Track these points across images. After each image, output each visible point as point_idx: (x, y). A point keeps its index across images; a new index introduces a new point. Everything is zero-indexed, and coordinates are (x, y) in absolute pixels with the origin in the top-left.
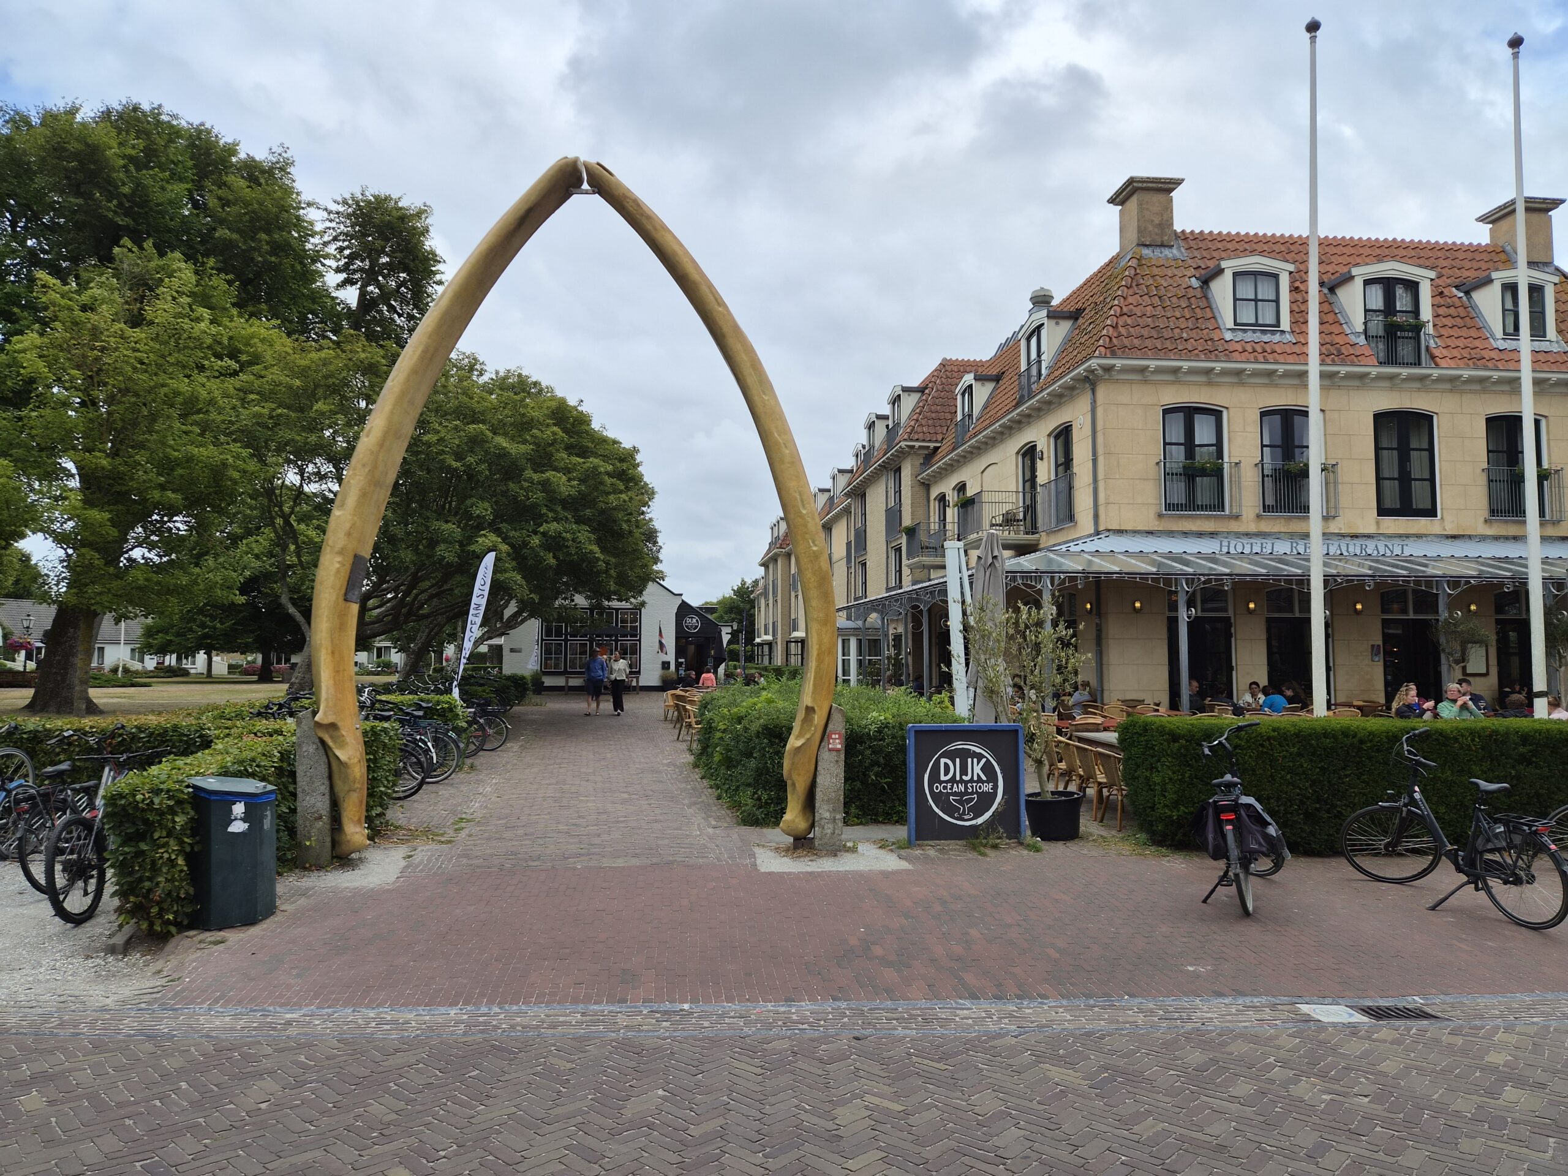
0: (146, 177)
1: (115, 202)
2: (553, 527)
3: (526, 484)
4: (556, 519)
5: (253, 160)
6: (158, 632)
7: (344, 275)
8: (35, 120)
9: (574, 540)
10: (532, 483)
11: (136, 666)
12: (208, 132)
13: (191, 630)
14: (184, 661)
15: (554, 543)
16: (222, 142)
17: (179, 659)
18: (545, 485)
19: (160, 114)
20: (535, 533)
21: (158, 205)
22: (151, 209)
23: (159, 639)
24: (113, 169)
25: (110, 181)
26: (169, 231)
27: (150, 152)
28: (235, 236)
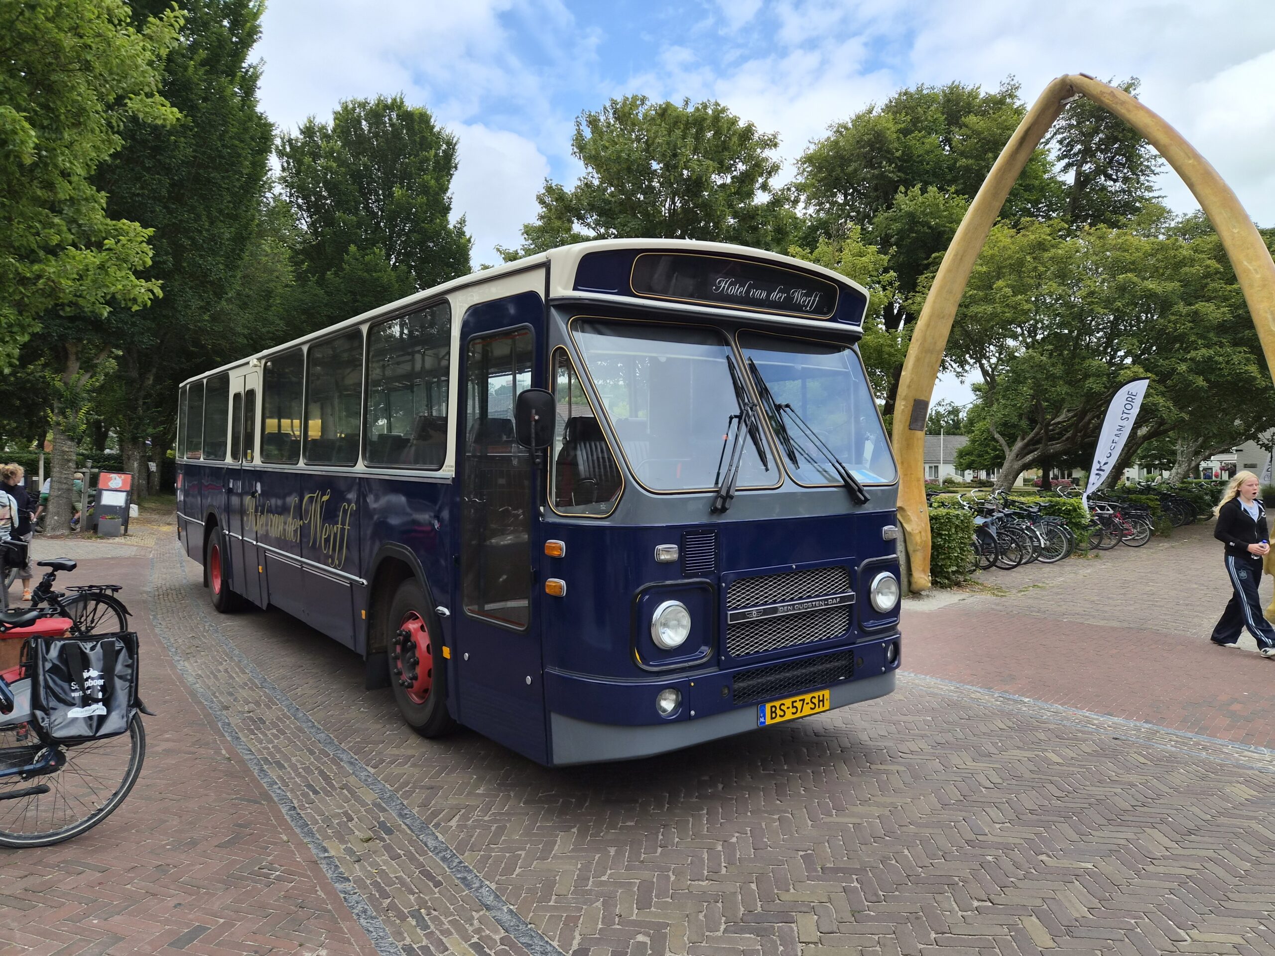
0: (912, 140)
1: (893, 165)
2: (1202, 353)
3: (1173, 318)
4: (1208, 346)
5: (990, 95)
6: (967, 454)
7: (1066, 160)
8: (850, 125)
9: (1227, 362)
10: (1181, 315)
11: (958, 479)
12: (957, 87)
13: (987, 453)
14: (992, 476)
15: (1205, 368)
16: (966, 91)
17: (988, 474)
18: (1195, 317)
19: (922, 90)
20: (1184, 360)
21: (919, 156)
22: (915, 161)
23: (968, 459)
24: (890, 142)
25: (889, 151)
26: (927, 172)
27: (915, 121)
28: (970, 161)
